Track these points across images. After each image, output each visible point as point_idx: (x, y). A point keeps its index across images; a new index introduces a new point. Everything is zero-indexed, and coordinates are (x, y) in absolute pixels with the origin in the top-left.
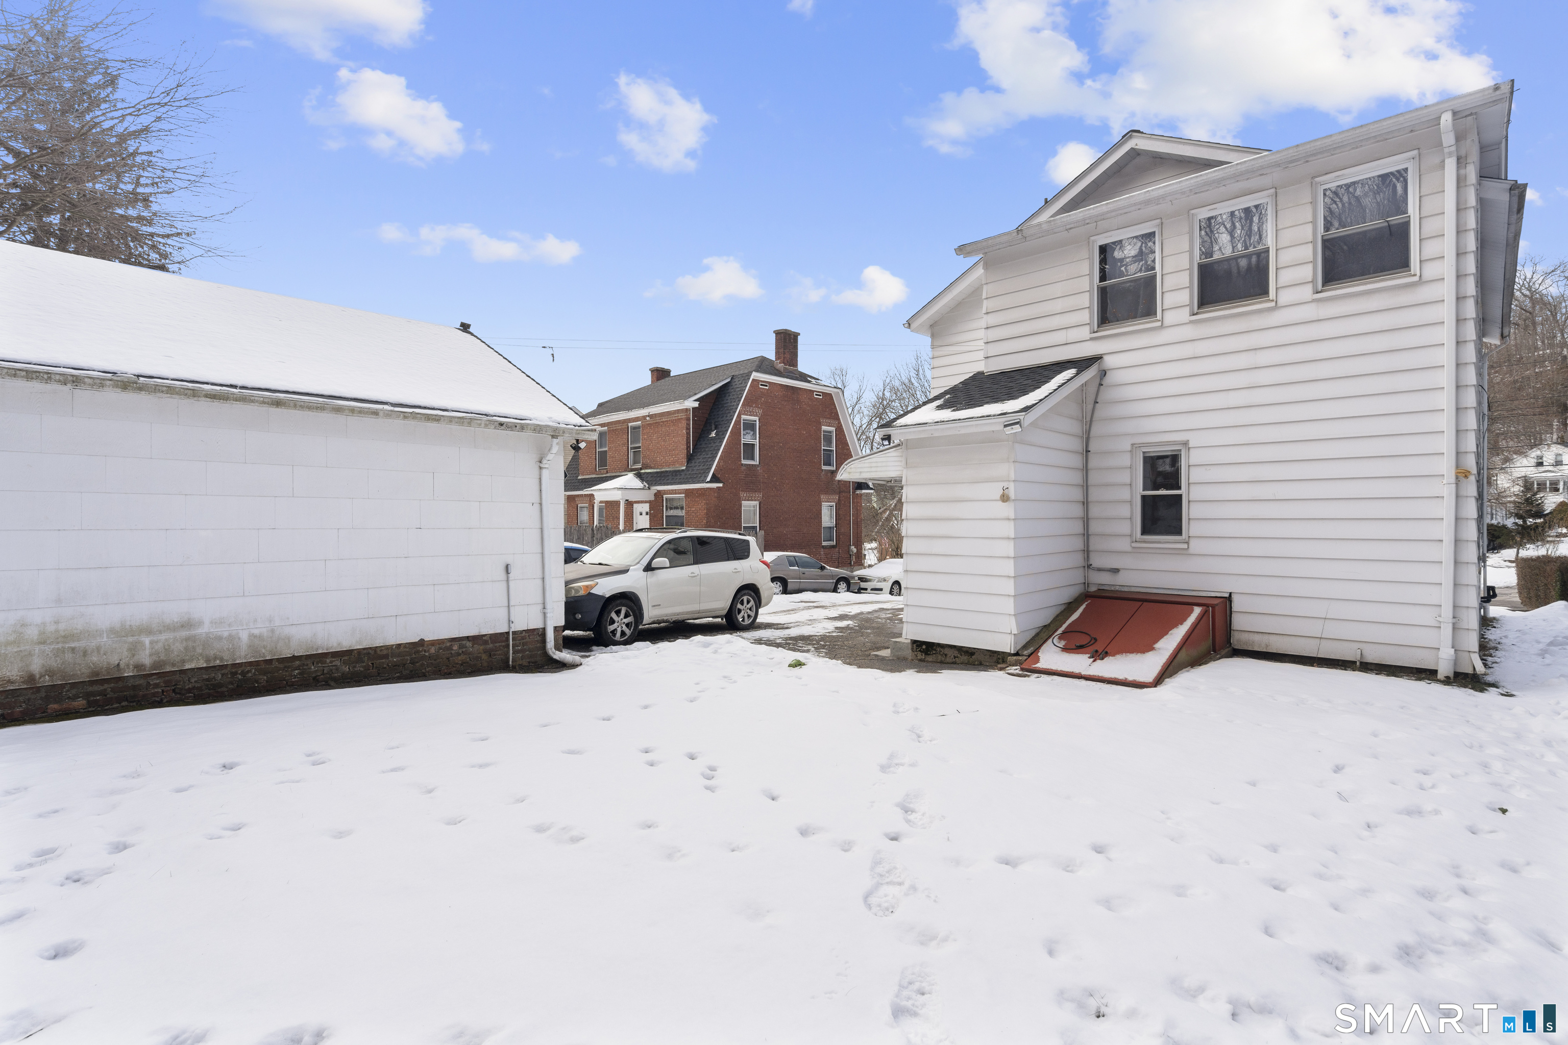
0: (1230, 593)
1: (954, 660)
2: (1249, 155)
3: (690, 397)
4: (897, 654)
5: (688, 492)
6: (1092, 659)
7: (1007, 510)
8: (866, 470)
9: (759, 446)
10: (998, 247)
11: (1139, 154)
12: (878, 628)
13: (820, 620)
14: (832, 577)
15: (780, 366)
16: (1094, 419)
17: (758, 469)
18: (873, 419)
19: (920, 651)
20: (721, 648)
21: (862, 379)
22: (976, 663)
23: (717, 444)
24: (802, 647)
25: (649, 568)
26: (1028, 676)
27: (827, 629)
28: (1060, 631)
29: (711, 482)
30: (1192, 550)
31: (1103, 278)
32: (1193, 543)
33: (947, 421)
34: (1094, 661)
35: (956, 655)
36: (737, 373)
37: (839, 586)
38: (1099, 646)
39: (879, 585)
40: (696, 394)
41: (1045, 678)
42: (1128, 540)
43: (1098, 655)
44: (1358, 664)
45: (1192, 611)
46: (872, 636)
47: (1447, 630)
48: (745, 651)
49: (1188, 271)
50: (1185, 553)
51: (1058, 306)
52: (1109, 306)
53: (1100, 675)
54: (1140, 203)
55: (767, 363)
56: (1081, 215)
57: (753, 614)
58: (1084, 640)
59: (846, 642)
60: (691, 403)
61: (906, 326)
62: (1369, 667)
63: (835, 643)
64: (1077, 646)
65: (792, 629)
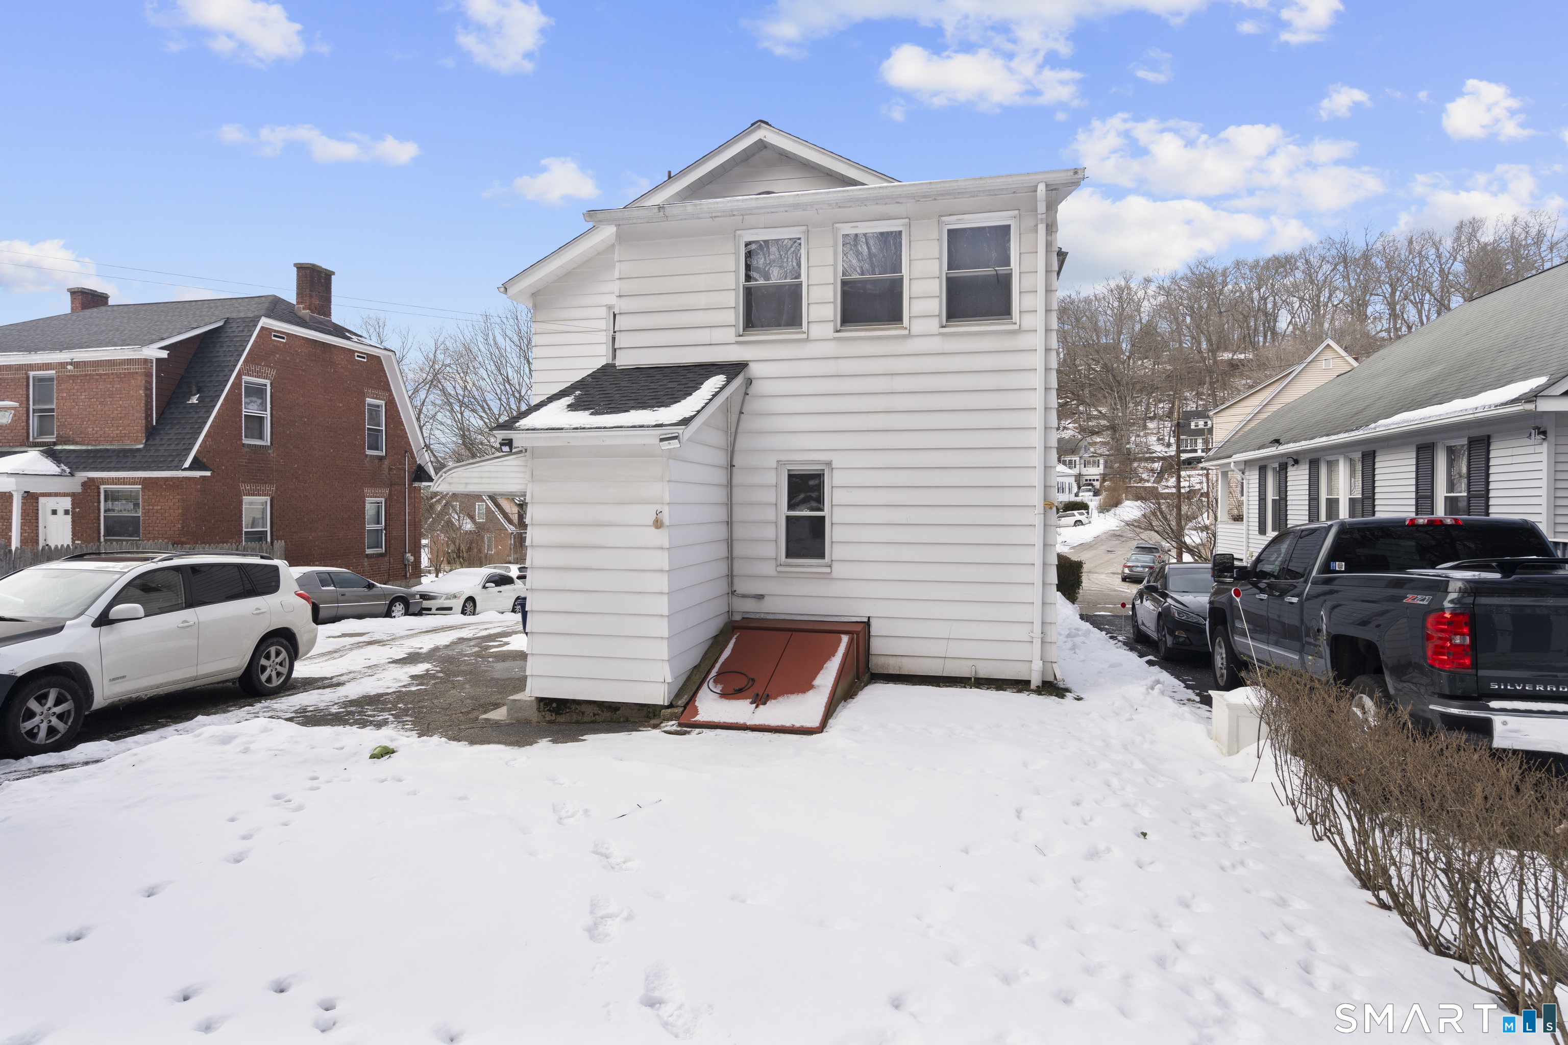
0: (869, 617)
1: (593, 718)
2: (880, 181)
3: (152, 342)
4: (516, 715)
5: (145, 482)
6: (754, 705)
7: (661, 537)
8: (474, 481)
9: (271, 420)
10: (635, 221)
11: (766, 147)
12: (471, 672)
13: (383, 665)
14: (383, 596)
15: (305, 313)
16: (739, 431)
17: (270, 451)
18: (420, 386)
19: (549, 710)
20: (253, 742)
21: (406, 334)
22: (622, 719)
23: (201, 414)
24: (374, 716)
25: (103, 620)
26: (689, 733)
27: (400, 681)
28: (714, 673)
29: (190, 468)
30: (834, 575)
31: (748, 278)
32: (835, 566)
33: (589, 428)
34: (757, 707)
35: (596, 712)
36: (234, 315)
37: (394, 608)
38: (758, 688)
39: (447, 604)
40: (163, 339)
41: (707, 732)
42: (773, 563)
43: (760, 700)
44: (973, 680)
45: (840, 640)
46: (467, 686)
47: (1037, 644)
48: (296, 742)
49: (832, 286)
50: (827, 577)
51: (702, 300)
52: (754, 309)
53: (767, 723)
54: (789, 205)
55: (283, 307)
56: (730, 204)
57: (285, 671)
58: (741, 682)
59: (435, 701)
60: (154, 352)
61: (502, 289)
62: (981, 682)
63: (421, 704)
64: (736, 691)
65: (348, 686)
